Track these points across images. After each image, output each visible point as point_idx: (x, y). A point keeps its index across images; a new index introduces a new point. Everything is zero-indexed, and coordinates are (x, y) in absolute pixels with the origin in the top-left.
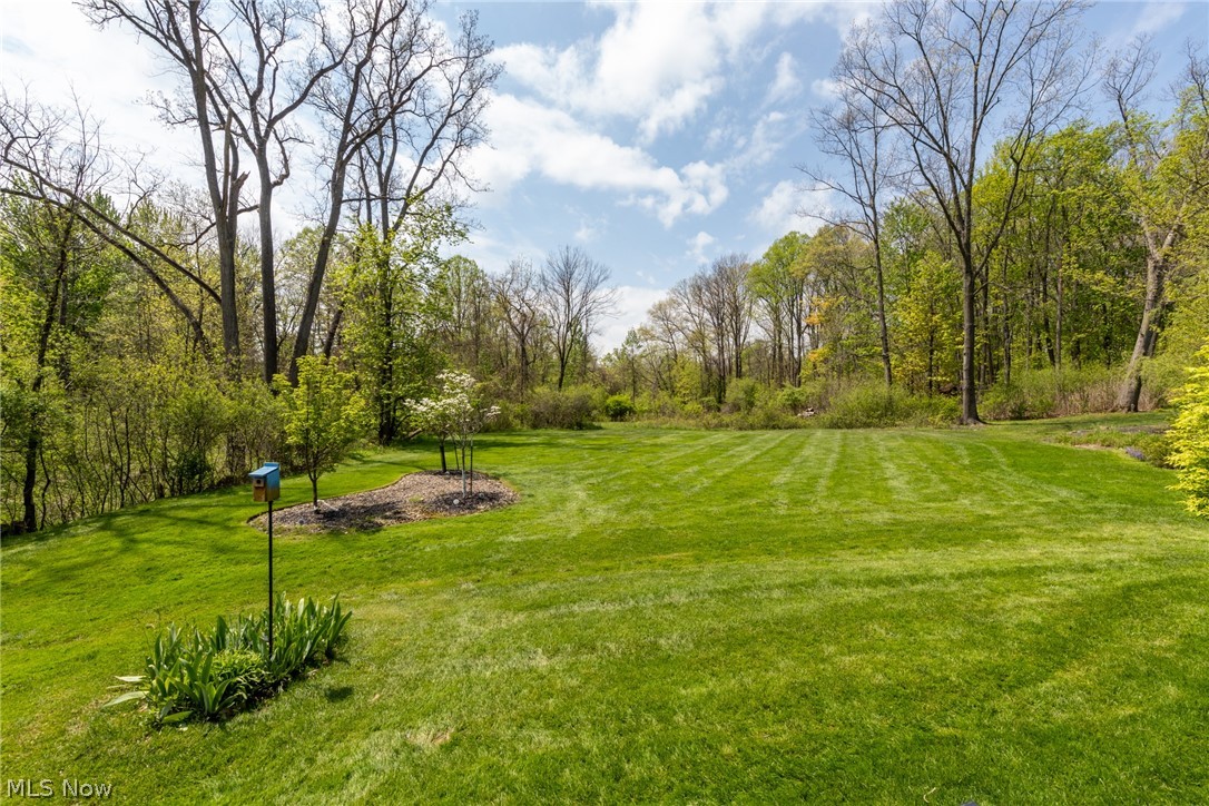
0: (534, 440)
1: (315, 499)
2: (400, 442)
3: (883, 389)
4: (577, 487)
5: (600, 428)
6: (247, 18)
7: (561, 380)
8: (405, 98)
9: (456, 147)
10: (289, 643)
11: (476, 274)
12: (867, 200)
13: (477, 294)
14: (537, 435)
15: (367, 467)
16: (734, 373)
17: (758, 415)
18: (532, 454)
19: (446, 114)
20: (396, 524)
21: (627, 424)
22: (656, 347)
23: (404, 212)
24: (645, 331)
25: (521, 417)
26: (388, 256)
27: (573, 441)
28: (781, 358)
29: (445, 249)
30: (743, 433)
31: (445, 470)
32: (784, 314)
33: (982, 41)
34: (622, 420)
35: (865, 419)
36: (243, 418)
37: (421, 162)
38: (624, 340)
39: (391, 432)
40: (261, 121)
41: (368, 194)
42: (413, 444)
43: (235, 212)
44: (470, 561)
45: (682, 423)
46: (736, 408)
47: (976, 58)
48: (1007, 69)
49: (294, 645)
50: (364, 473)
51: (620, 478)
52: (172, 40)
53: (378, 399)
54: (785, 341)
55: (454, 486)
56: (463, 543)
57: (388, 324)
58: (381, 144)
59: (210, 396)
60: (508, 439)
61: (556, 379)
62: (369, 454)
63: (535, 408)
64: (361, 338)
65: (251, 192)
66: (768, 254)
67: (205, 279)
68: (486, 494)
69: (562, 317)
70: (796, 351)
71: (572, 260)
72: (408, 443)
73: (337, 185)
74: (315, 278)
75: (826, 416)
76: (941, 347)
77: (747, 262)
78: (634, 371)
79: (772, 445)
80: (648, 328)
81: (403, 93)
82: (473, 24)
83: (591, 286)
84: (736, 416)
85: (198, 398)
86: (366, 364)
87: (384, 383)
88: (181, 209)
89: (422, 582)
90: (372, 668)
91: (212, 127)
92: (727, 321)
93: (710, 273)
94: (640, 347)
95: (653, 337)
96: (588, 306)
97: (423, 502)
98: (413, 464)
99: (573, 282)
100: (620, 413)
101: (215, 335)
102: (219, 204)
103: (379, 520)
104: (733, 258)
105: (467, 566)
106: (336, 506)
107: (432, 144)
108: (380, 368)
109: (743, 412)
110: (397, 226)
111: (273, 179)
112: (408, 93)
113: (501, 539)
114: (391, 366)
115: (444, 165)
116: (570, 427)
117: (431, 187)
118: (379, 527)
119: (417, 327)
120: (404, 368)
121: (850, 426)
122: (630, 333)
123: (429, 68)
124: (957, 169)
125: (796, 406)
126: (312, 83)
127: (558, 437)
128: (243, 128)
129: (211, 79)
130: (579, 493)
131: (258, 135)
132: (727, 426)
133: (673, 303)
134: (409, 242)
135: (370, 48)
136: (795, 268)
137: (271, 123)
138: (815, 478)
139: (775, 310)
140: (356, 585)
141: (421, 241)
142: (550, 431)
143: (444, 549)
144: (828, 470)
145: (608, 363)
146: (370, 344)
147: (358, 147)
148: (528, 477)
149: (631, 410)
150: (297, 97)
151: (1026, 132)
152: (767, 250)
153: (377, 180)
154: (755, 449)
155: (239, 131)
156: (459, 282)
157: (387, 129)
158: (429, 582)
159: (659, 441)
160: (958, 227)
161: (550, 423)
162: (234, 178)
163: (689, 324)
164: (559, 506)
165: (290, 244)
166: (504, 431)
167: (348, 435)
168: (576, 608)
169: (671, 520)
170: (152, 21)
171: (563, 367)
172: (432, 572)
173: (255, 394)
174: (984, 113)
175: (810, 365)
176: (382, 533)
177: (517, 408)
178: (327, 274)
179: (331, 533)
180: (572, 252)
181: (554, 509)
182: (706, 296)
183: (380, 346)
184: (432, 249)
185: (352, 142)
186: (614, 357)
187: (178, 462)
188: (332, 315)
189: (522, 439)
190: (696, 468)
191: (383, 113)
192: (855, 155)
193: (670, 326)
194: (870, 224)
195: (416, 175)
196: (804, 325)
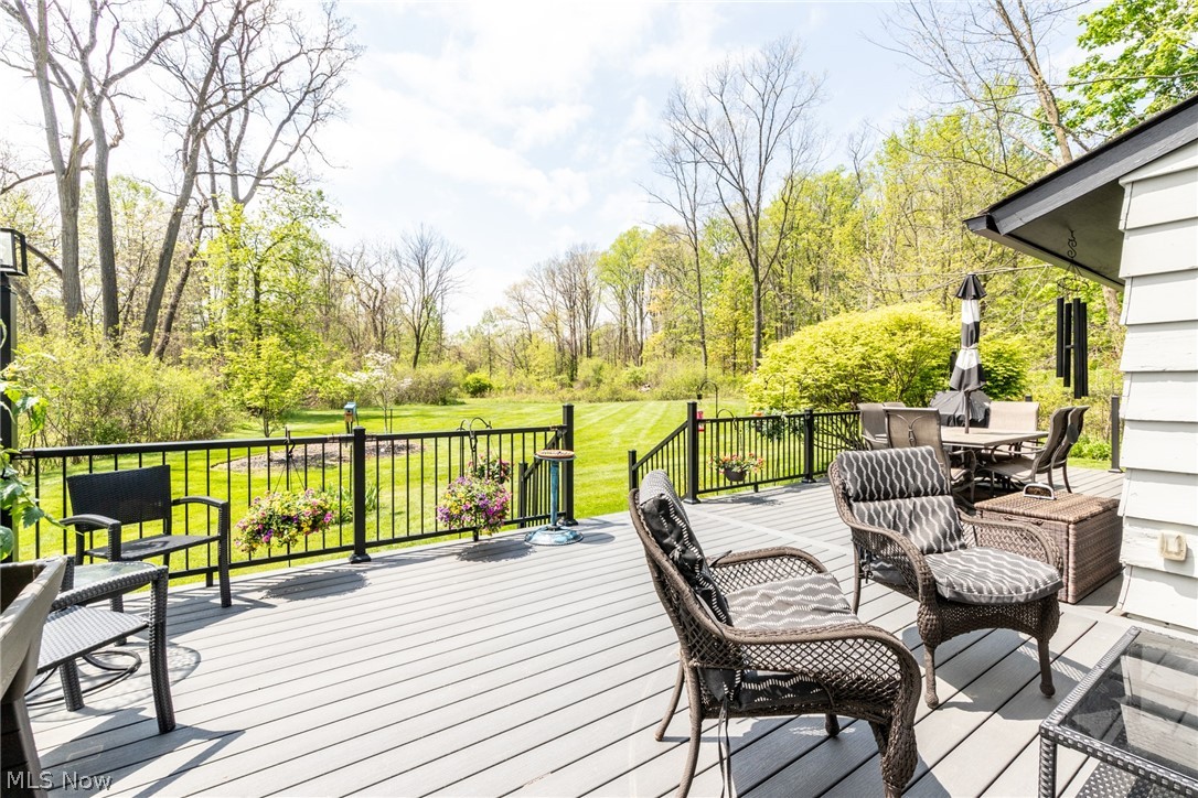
3: (700, 368)
5: (463, 403)
7: (416, 358)
8: (270, 80)
9: (313, 122)
12: (689, 216)
16: (585, 353)
17: (605, 390)
19: (304, 91)
21: (489, 399)
22: (511, 326)
23: (257, 183)
24: (500, 311)
28: (627, 340)
32: (629, 299)
33: (764, 108)
34: (483, 397)
37: (277, 135)
38: (479, 319)
40: (94, 75)
45: (540, 397)
46: (586, 384)
47: (760, 116)
48: (780, 132)
54: (629, 325)
61: (410, 356)
66: (614, 246)
68: (403, 446)
69: (417, 293)
70: (639, 334)
71: (426, 237)
73: (189, 156)
75: (658, 391)
76: (741, 335)
77: (596, 251)
78: (490, 349)
79: (614, 412)
80: (505, 308)
83: (447, 265)
84: (587, 391)
92: (579, 304)
93: (563, 259)
94: (496, 326)
95: (508, 317)
96: (444, 285)
99: (428, 260)
100: (480, 390)
102: (63, 170)
104: (584, 247)
107: (289, 118)
109: (592, 389)
110: (249, 197)
111: (109, 141)
112: (275, 77)
115: (300, 140)
116: (435, 402)
117: (287, 161)
122: (486, 313)
123: (297, 55)
124: (748, 202)
125: (637, 383)
126: (157, 44)
132: (579, 399)
133: (527, 284)
136: (638, 261)
137: (109, 81)
138: (640, 430)
139: (621, 297)
142: (415, 406)
144: (650, 425)
149: (490, 386)
150: (139, 58)
151: (790, 183)
152: (613, 242)
154: (601, 415)
159: (523, 411)
160: (749, 247)
161: (410, 400)
163: (543, 306)
171: (418, 344)
174: (766, 163)
175: (650, 348)
180: (426, 229)
182: (559, 280)
186: (467, 334)
192: (680, 176)
193: (525, 307)
194: (692, 235)
195: (270, 148)
196: (645, 311)
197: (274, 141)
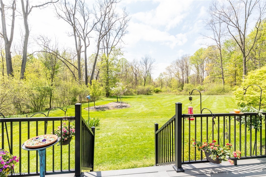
0: (137, 97)
1: (95, 105)
2: (110, 97)
4: (143, 105)
5: (152, 95)
6: (82, 15)
7: (145, 84)
8: (111, 27)
9: (122, 36)
10: (91, 123)
11: (126, 62)
12: (218, 40)
13: (126, 66)
14: (138, 96)
15: (104, 101)
16: (186, 82)
18: (136, 99)
19: (119, 29)
20: (108, 110)
21: (158, 94)
22: (167, 76)
23: (111, 50)
24: (164, 73)
25: (135, 92)
26: (108, 60)
27: (145, 97)
29: (119, 57)
30: (185, 96)
31: (118, 102)
32: (200, 68)
35: (216, 93)
36: (82, 91)
37: (114, 39)
38: (159, 75)
39: (108, 95)
40: (85, 34)
41: (104, 47)
42: (112, 97)
43: (80, 52)
44: (120, 116)
45: (171, 94)
47: (246, 4)
48: (254, 5)
49: (92, 123)
50: (103, 102)
51: (152, 104)
52: (70, 21)
53: (106, 88)
54: (199, 74)
55: (119, 104)
56: (119, 113)
57: (108, 73)
58: (107, 37)
59: (77, 87)
60: (131, 97)
61: (143, 84)
62: (104, 99)
63: (138, 90)
64: (103, 76)
65: (83, 49)
66: (195, 54)
67: (75, 65)
68: (125, 106)
69: (145, 70)
70: (202, 76)
71: (147, 58)
72: (111, 97)
73: (98, 46)
74: (94, 65)
75: (207, 92)
76: (238, 75)
77: (190, 56)
78: (162, 82)
80: (165, 72)
81: (111, 26)
82: (125, 9)
83: (151, 63)
85: (75, 88)
86: (104, 81)
87: (107, 85)
88: (70, 52)
89: (112, 118)
90: (103, 127)
91: (76, 36)
92: (185, 70)
93: (180, 59)
94: (163, 77)
95: (166, 74)
96: (151, 68)
97: (113, 107)
98: (112, 101)
99: (147, 62)
100: (157, 92)
101: (77, 76)
102: (78, 51)
103: (105, 109)
104: (186, 55)
105: (119, 116)
106: (98, 107)
107: (117, 35)
108: (106, 82)
110: (110, 53)
111: (87, 46)
112: (112, 26)
113: (126, 113)
114: (108, 82)
115: (119, 40)
116: (146, 94)
117: (116, 44)
118: (105, 110)
119: (114, 74)
120: (111, 82)
121: (212, 95)
122: (161, 74)
123: (116, 21)
124: (241, 31)
125: (200, 90)
126: (94, 26)
127: (142, 96)
128: (82, 36)
129: (76, 28)
130: (143, 106)
131: (84, 38)
133: (171, 66)
134: (112, 56)
135: (105, 18)
136: (202, 57)
137: (86, 35)
139: (197, 67)
140: (101, 118)
141: (114, 56)
142: (141, 95)
143: (116, 114)
145: (156, 80)
146: (105, 77)
147: (102, 38)
148: (134, 103)
149: (160, 91)
150: (91, 29)
151: (259, 21)
153: (106, 44)
155: (81, 37)
156: (123, 64)
157: (108, 34)
158: (113, 118)
159: (164, 97)
160: (241, 46)
161: (141, 94)
162: (80, 46)
163: (175, 71)
164: (138, 108)
165: (90, 57)
166: (131, 95)
167: (100, 94)
168: (136, 122)
169: (159, 111)
170: (66, 18)
171: (145, 81)
172: (113, 117)
173: (84, 87)
174: (248, 17)
175: (206, 80)
176: (105, 111)
177: (134, 90)
178: (97, 63)
179: (97, 111)
180: (147, 56)
181: (137, 109)
182: (179, 64)
183: (106, 78)
184: (116, 58)
185: (101, 37)
186: (158, 79)
187: (72, 99)
188: (97, 71)
189: (135, 97)
190: (169, 102)
191: (107, 31)
192: (214, 29)
193: (170, 72)
194: (218, 46)
195: (113, 42)
196: (204, 70)
197: (114, 41)
